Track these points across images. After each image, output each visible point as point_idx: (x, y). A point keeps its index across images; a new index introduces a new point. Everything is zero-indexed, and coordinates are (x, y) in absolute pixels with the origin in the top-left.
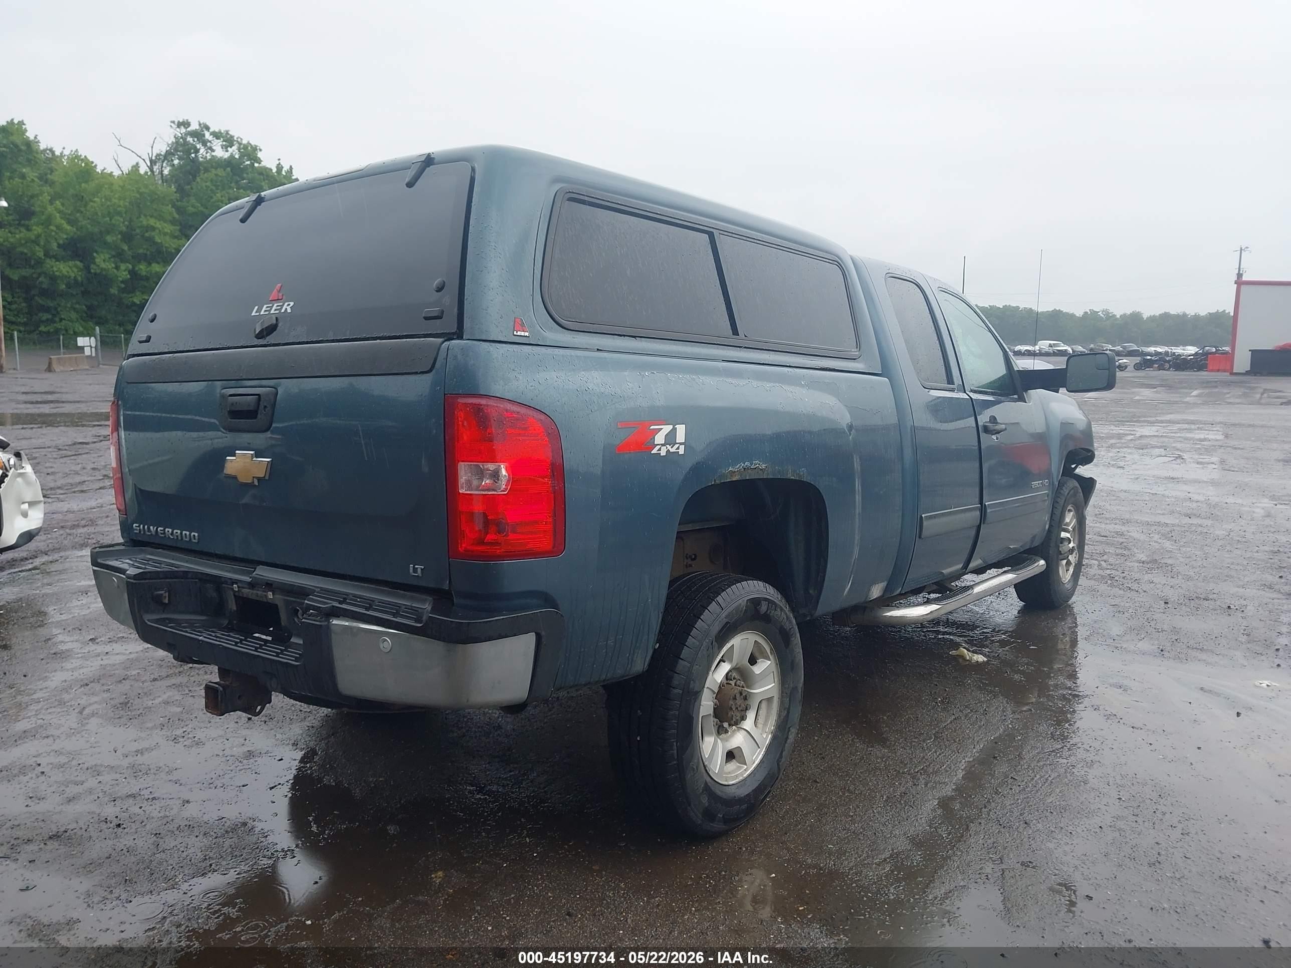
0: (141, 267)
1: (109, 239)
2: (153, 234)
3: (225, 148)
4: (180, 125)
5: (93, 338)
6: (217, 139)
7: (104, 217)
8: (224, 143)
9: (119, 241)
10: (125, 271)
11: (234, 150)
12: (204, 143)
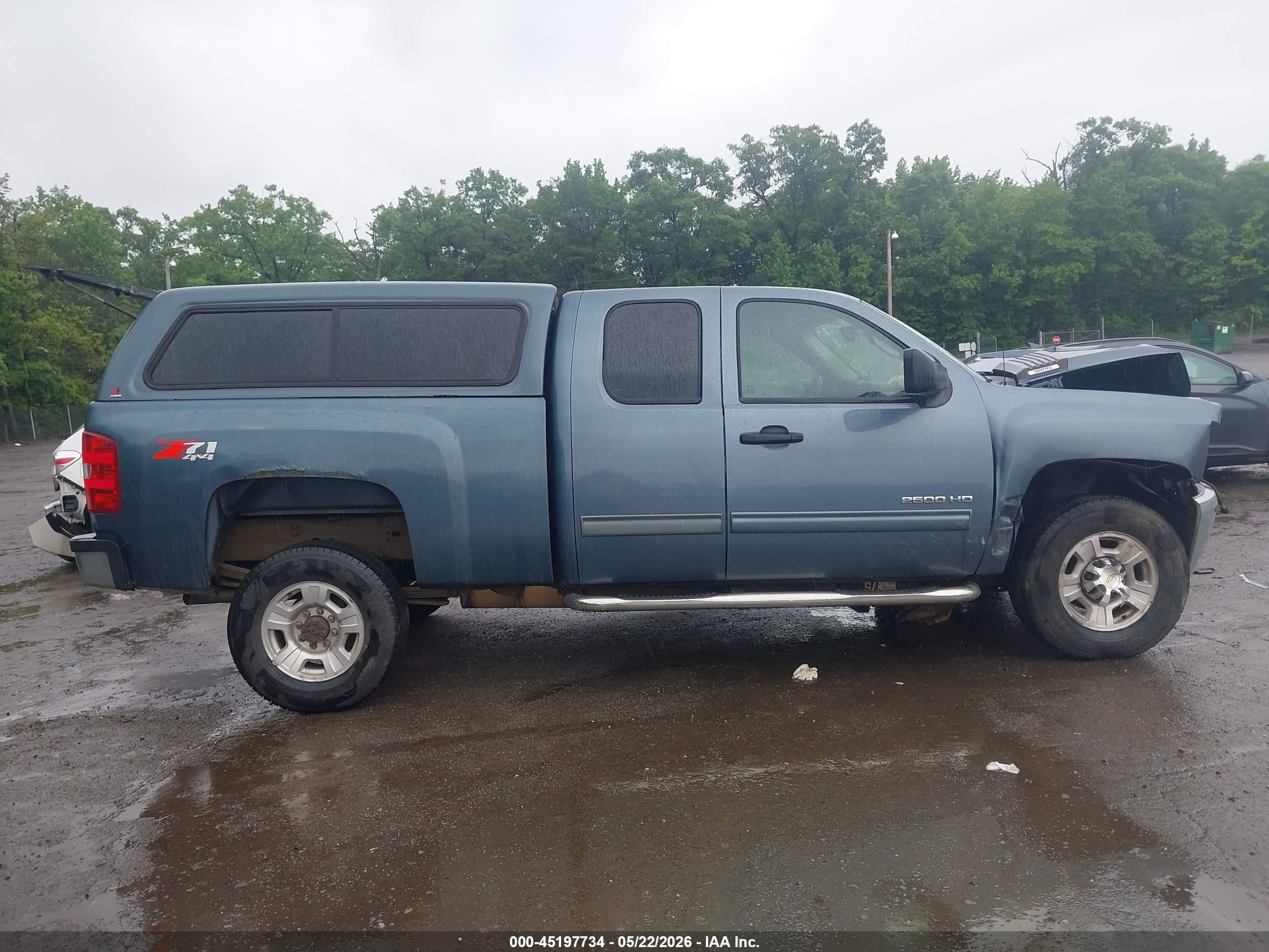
0: (1034, 271)
1: (1005, 249)
2: (1046, 238)
3: (1131, 136)
4: (1084, 125)
5: (974, 343)
6: (1122, 129)
7: (1002, 229)
8: (1130, 132)
9: (1014, 250)
10: (1019, 276)
11: (1139, 137)
12: (1109, 136)
